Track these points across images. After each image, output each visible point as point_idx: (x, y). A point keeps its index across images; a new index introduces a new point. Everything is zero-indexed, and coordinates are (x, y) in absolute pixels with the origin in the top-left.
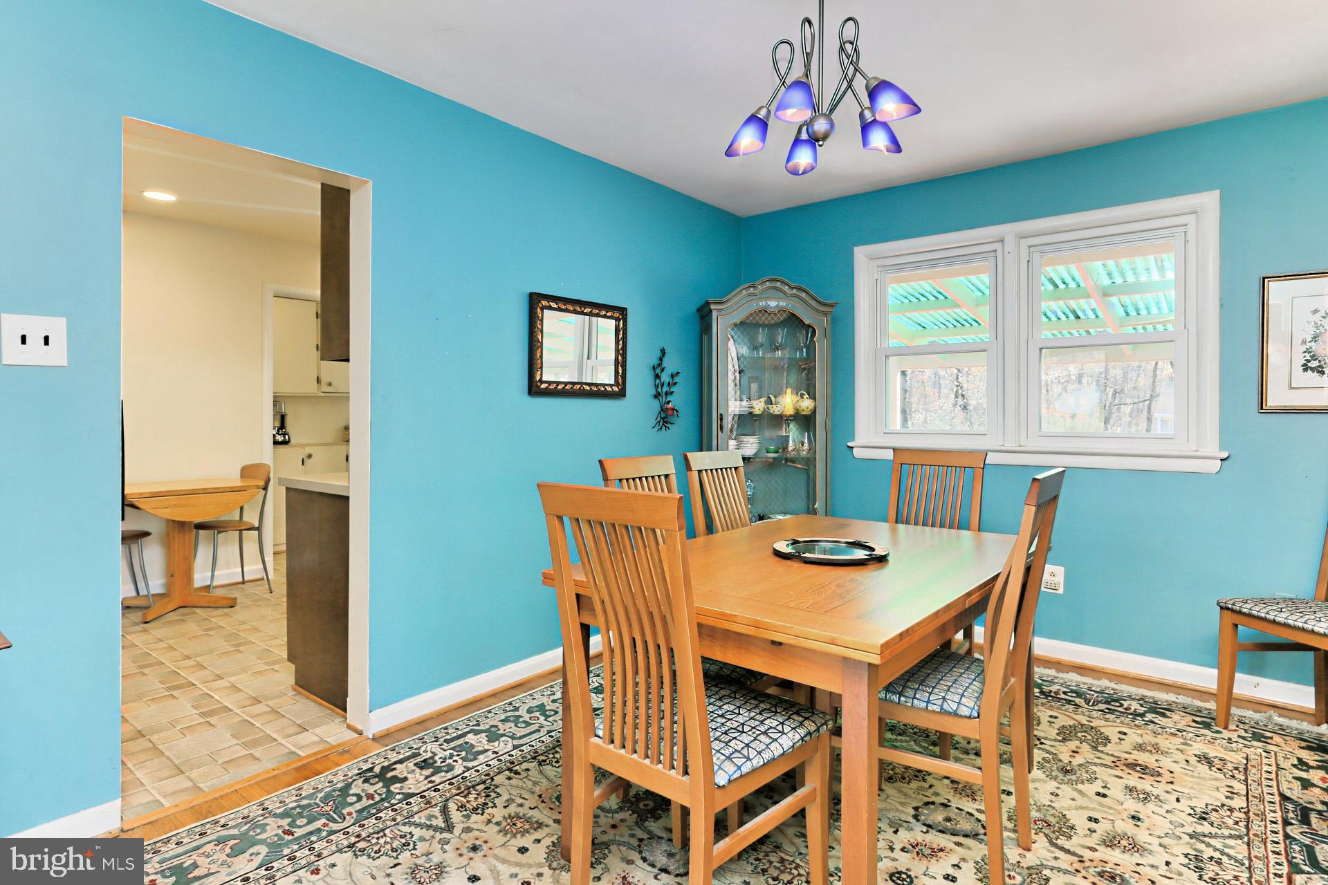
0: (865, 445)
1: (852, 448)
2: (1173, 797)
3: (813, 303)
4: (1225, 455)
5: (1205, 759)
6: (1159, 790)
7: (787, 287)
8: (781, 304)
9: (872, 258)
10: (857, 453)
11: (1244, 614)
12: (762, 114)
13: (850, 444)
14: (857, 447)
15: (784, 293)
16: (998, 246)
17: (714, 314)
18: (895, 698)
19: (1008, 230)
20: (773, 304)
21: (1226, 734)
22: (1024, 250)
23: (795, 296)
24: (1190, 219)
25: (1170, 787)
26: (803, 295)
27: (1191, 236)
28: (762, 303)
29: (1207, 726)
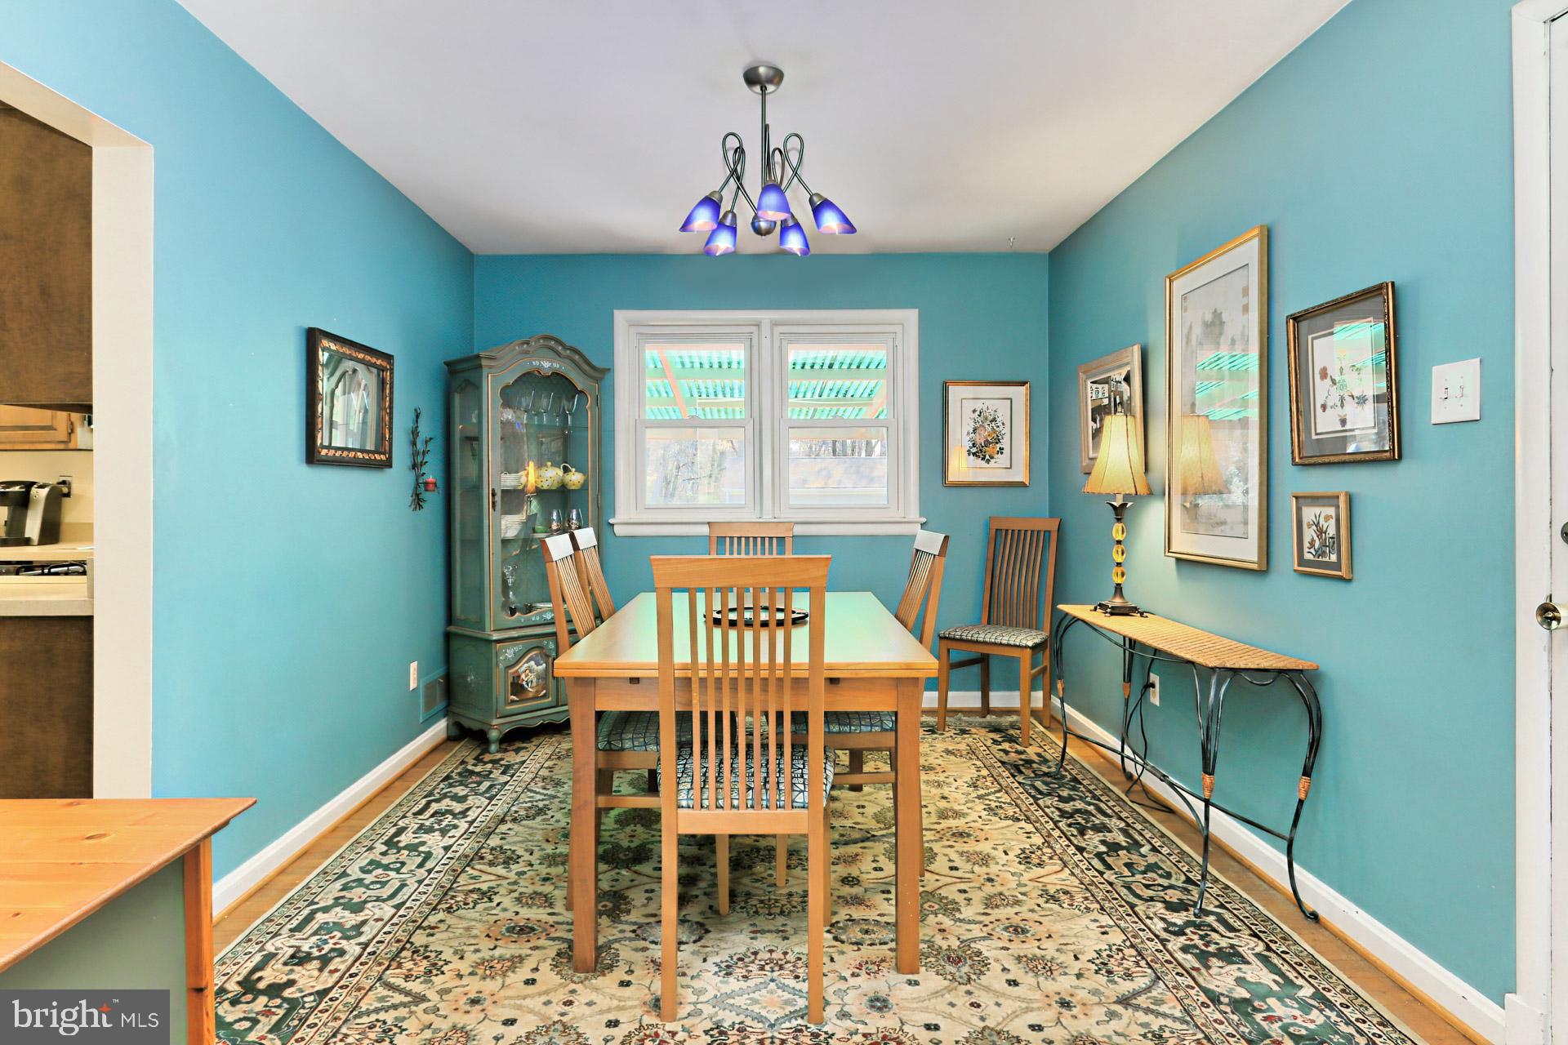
0: (626, 521)
1: (613, 525)
2: (951, 780)
3: (586, 368)
4: (924, 520)
5: (948, 752)
6: (941, 777)
7: (560, 348)
8: (555, 365)
9: (633, 324)
10: (618, 530)
11: (957, 640)
12: (716, 198)
13: (611, 521)
14: (617, 524)
15: (558, 354)
16: (753, 329)
17: (485, 371)
18: (847, 729)
19: (766, 316)
20: (546, 365)
21: (947, 734)
22: (777, 337)
23: (568, 357)
24: (898, 329)
25: (945, 774)
26: (577, 357)
27: (899, 342)
28: (536, 363)
29: (933, 732)
